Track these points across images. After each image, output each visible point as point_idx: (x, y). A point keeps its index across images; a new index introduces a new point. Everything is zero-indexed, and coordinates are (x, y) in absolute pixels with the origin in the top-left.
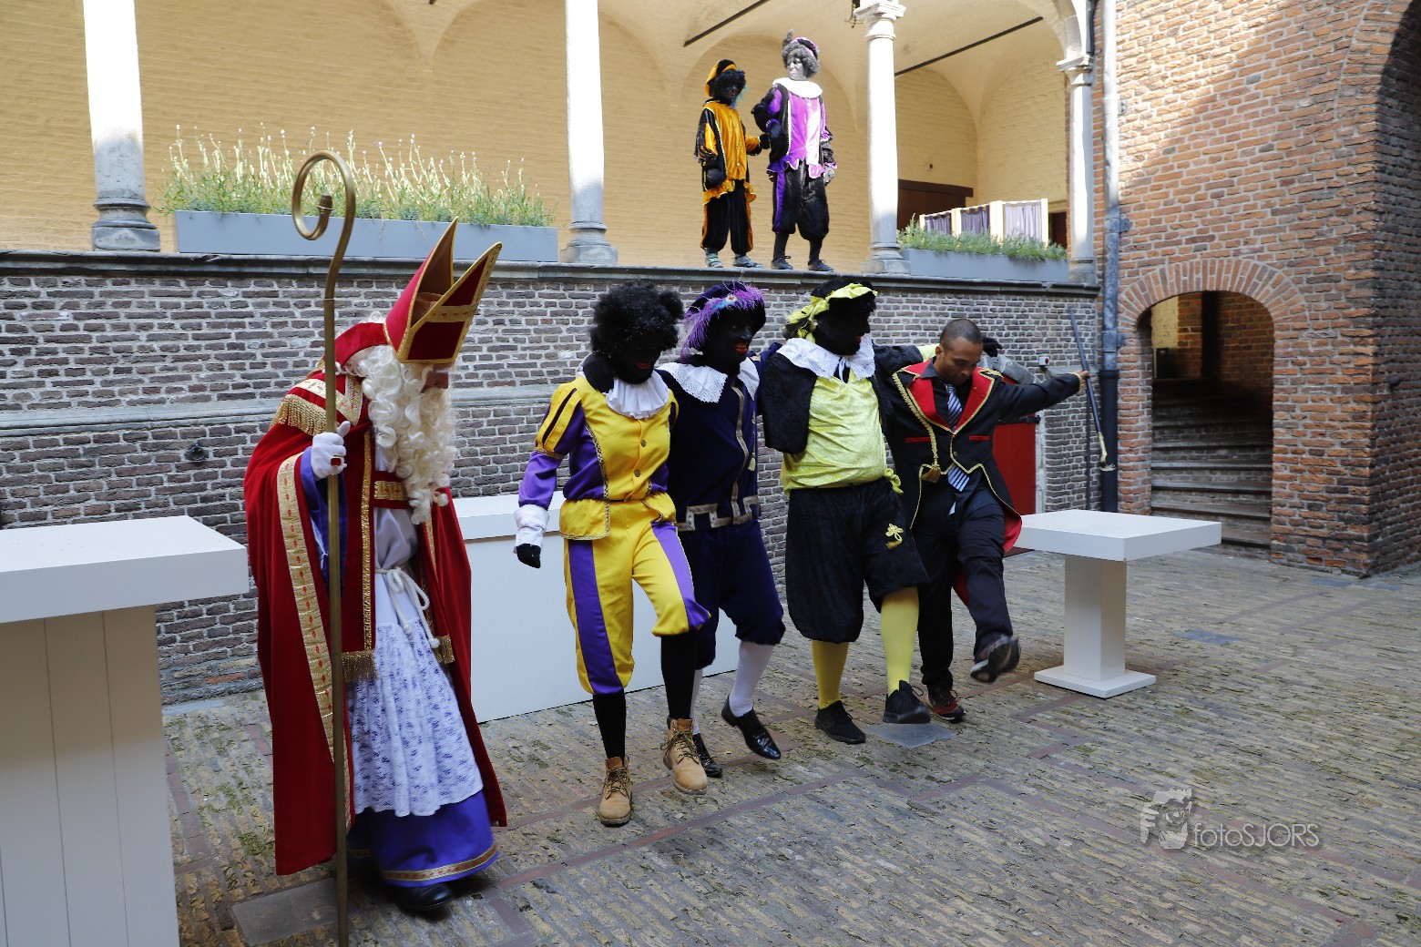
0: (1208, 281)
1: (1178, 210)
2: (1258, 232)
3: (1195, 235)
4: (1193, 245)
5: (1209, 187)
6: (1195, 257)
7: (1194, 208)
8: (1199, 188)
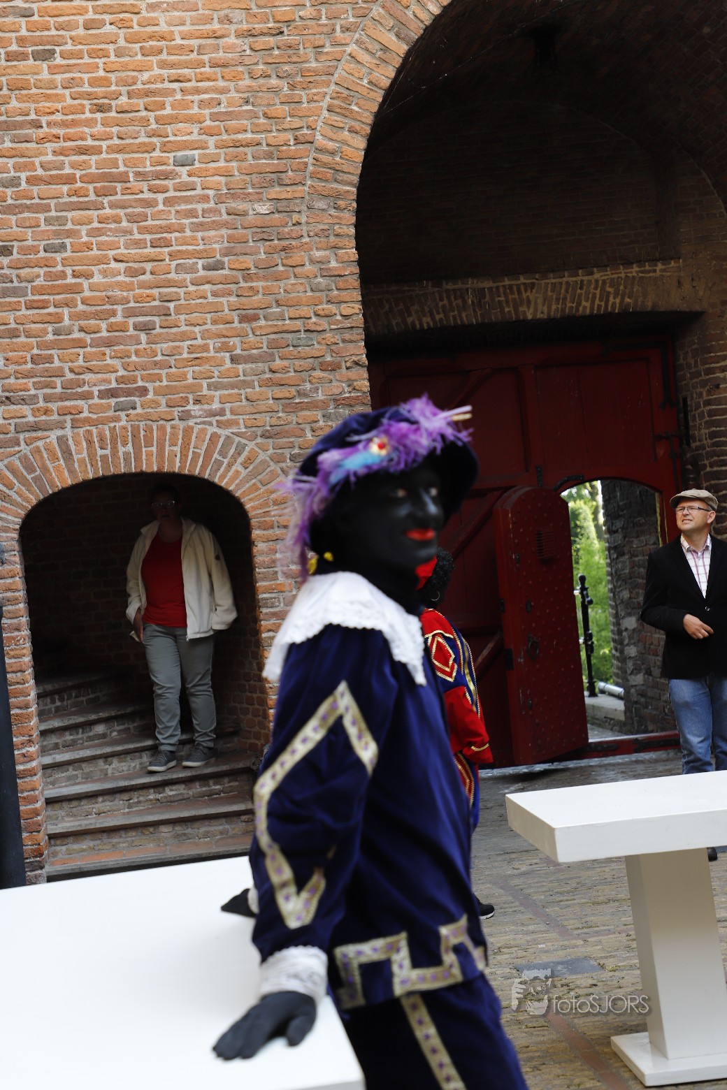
0: (144, 457)
1: (81, 344)
2: (213, 387)
3: (114, 385)
4: (113, 401)
5: (130, 313)
6: (118, 419)
7: (109, 343)
8: (114, 314)
